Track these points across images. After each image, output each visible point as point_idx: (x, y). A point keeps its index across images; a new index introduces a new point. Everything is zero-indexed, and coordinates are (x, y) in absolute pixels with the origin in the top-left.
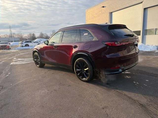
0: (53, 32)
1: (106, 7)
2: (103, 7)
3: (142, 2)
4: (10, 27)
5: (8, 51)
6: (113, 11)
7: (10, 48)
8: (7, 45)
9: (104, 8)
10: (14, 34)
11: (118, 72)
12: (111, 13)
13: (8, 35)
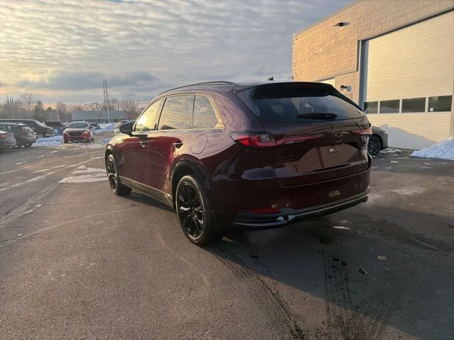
1: (348, 24)
2: (341, 24)
4: (105, 85)
5: (84, 146)
6: (369, 36)
7: (93, 140)
8: (84, 131)
9: (343, 27)
10: (114, 101)
12: (364, 42)
13: (100, 103)
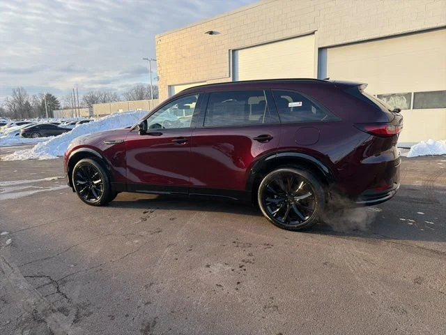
0: (17, 93)
1: (219, 33)
2: (211, 33)
3: (313, 33)
6: (239, 47)
9: (214, 35)
11: (387, 197)
12: (234, 51)
